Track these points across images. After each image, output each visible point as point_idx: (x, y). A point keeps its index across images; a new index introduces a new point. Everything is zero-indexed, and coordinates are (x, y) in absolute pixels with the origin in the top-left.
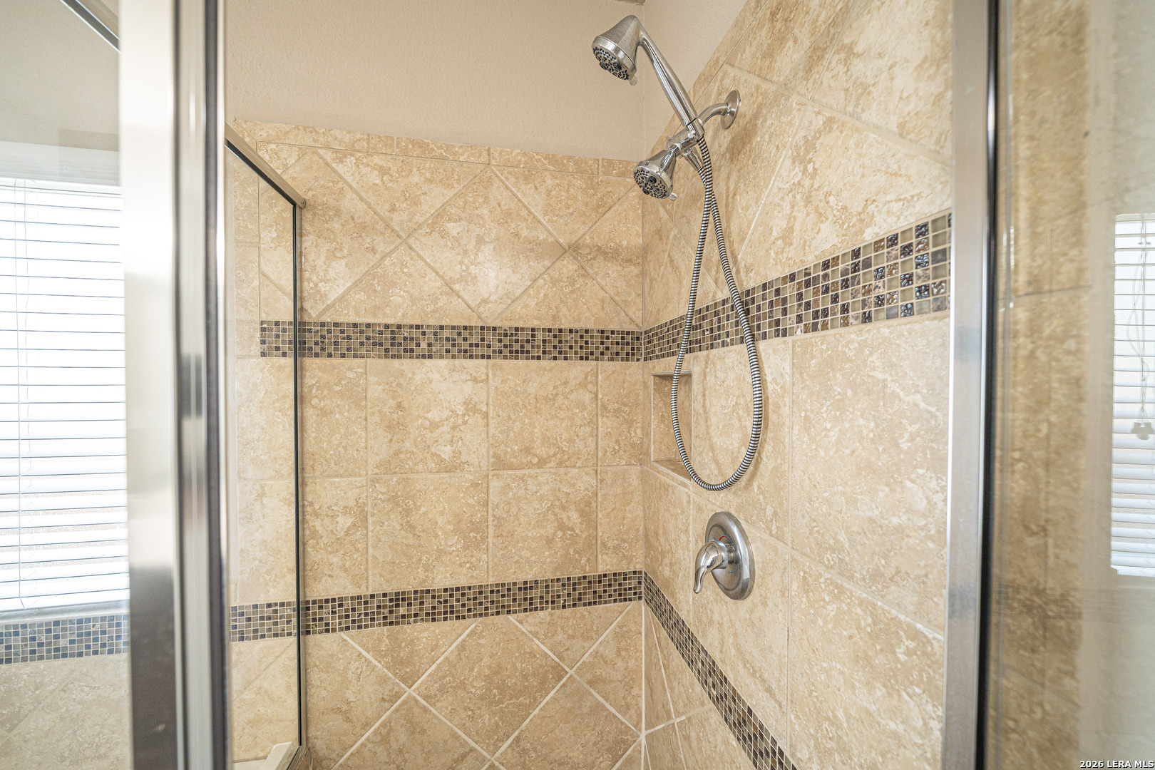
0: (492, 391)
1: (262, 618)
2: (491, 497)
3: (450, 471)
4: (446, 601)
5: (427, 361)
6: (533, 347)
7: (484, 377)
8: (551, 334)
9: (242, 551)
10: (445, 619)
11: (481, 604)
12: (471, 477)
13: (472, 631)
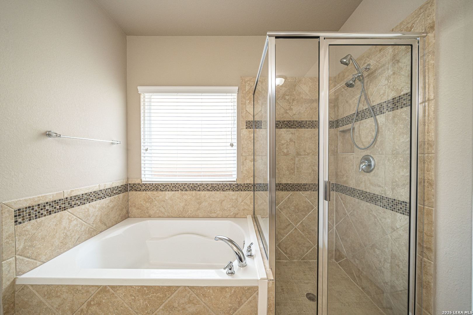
0: (296, 137)
1: (245, 187)
2: (296, 162)
3: (286, 155)
4: (285, 187)
5: (281, 129)
6: (306, 125)
7: (294, 133)
8: (311, 122)
9: (242, 171)
10: (285, 191)
11: (293, 188)
12: (291, 157)
13: (291, 194)
